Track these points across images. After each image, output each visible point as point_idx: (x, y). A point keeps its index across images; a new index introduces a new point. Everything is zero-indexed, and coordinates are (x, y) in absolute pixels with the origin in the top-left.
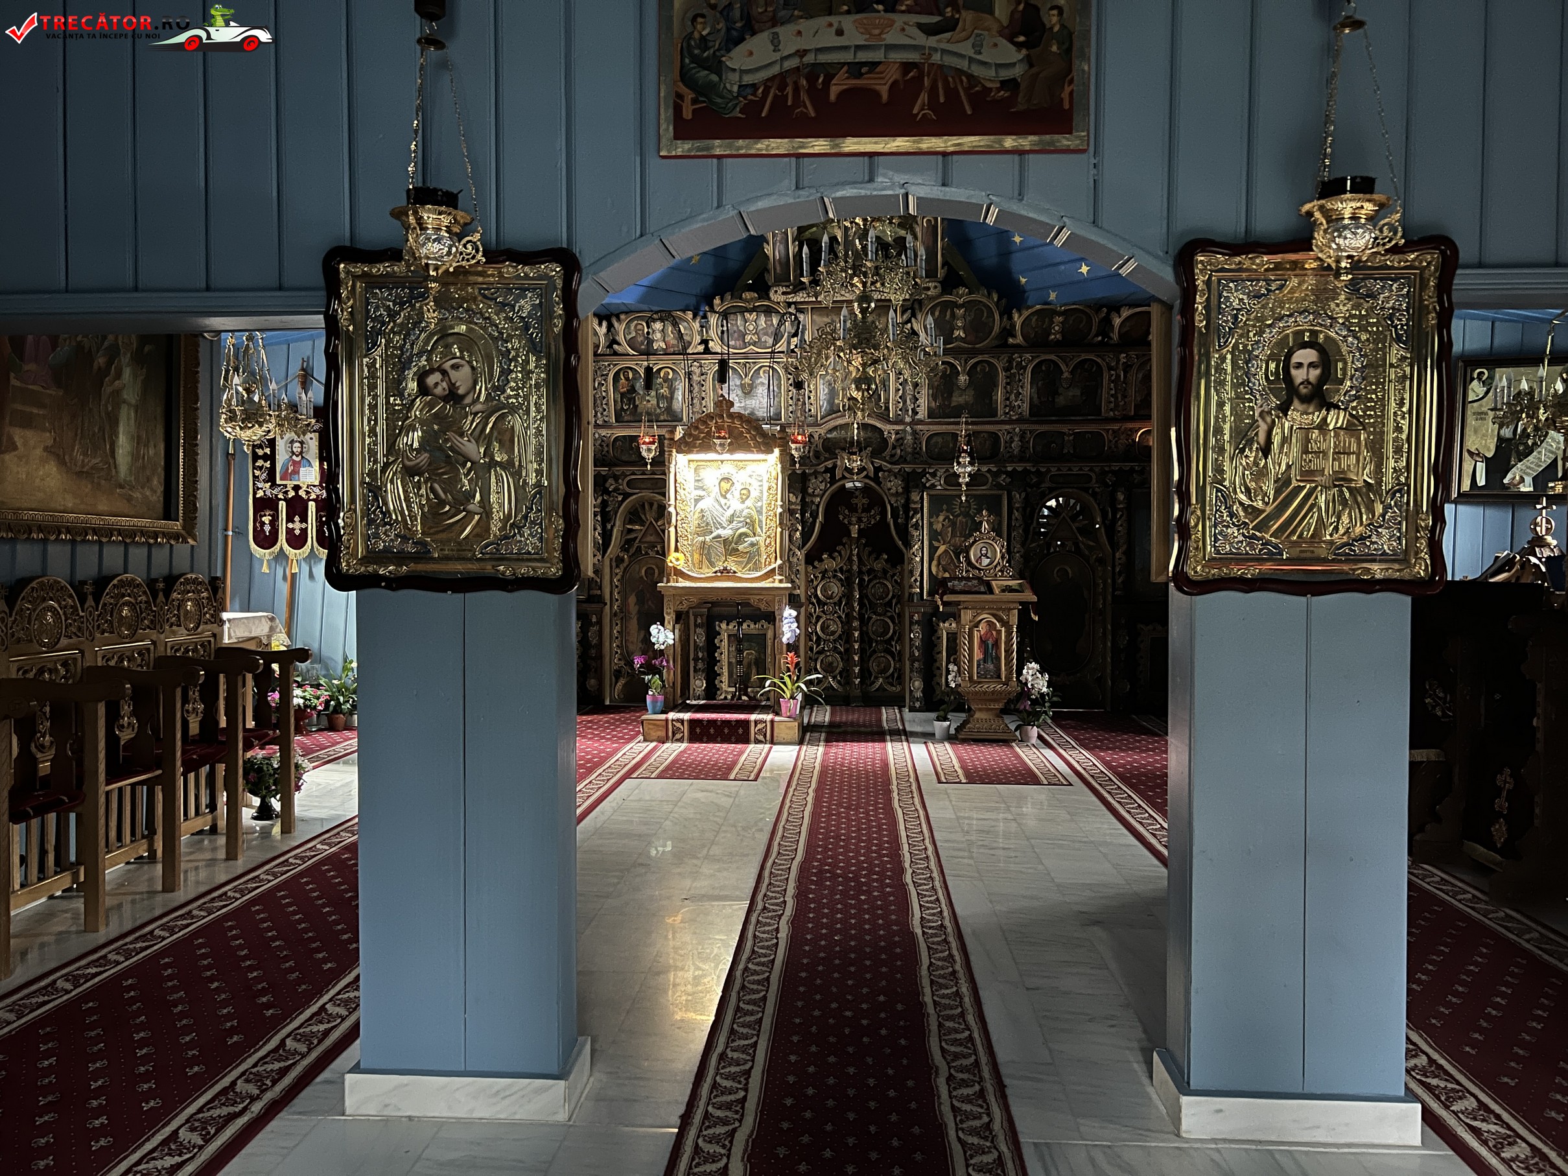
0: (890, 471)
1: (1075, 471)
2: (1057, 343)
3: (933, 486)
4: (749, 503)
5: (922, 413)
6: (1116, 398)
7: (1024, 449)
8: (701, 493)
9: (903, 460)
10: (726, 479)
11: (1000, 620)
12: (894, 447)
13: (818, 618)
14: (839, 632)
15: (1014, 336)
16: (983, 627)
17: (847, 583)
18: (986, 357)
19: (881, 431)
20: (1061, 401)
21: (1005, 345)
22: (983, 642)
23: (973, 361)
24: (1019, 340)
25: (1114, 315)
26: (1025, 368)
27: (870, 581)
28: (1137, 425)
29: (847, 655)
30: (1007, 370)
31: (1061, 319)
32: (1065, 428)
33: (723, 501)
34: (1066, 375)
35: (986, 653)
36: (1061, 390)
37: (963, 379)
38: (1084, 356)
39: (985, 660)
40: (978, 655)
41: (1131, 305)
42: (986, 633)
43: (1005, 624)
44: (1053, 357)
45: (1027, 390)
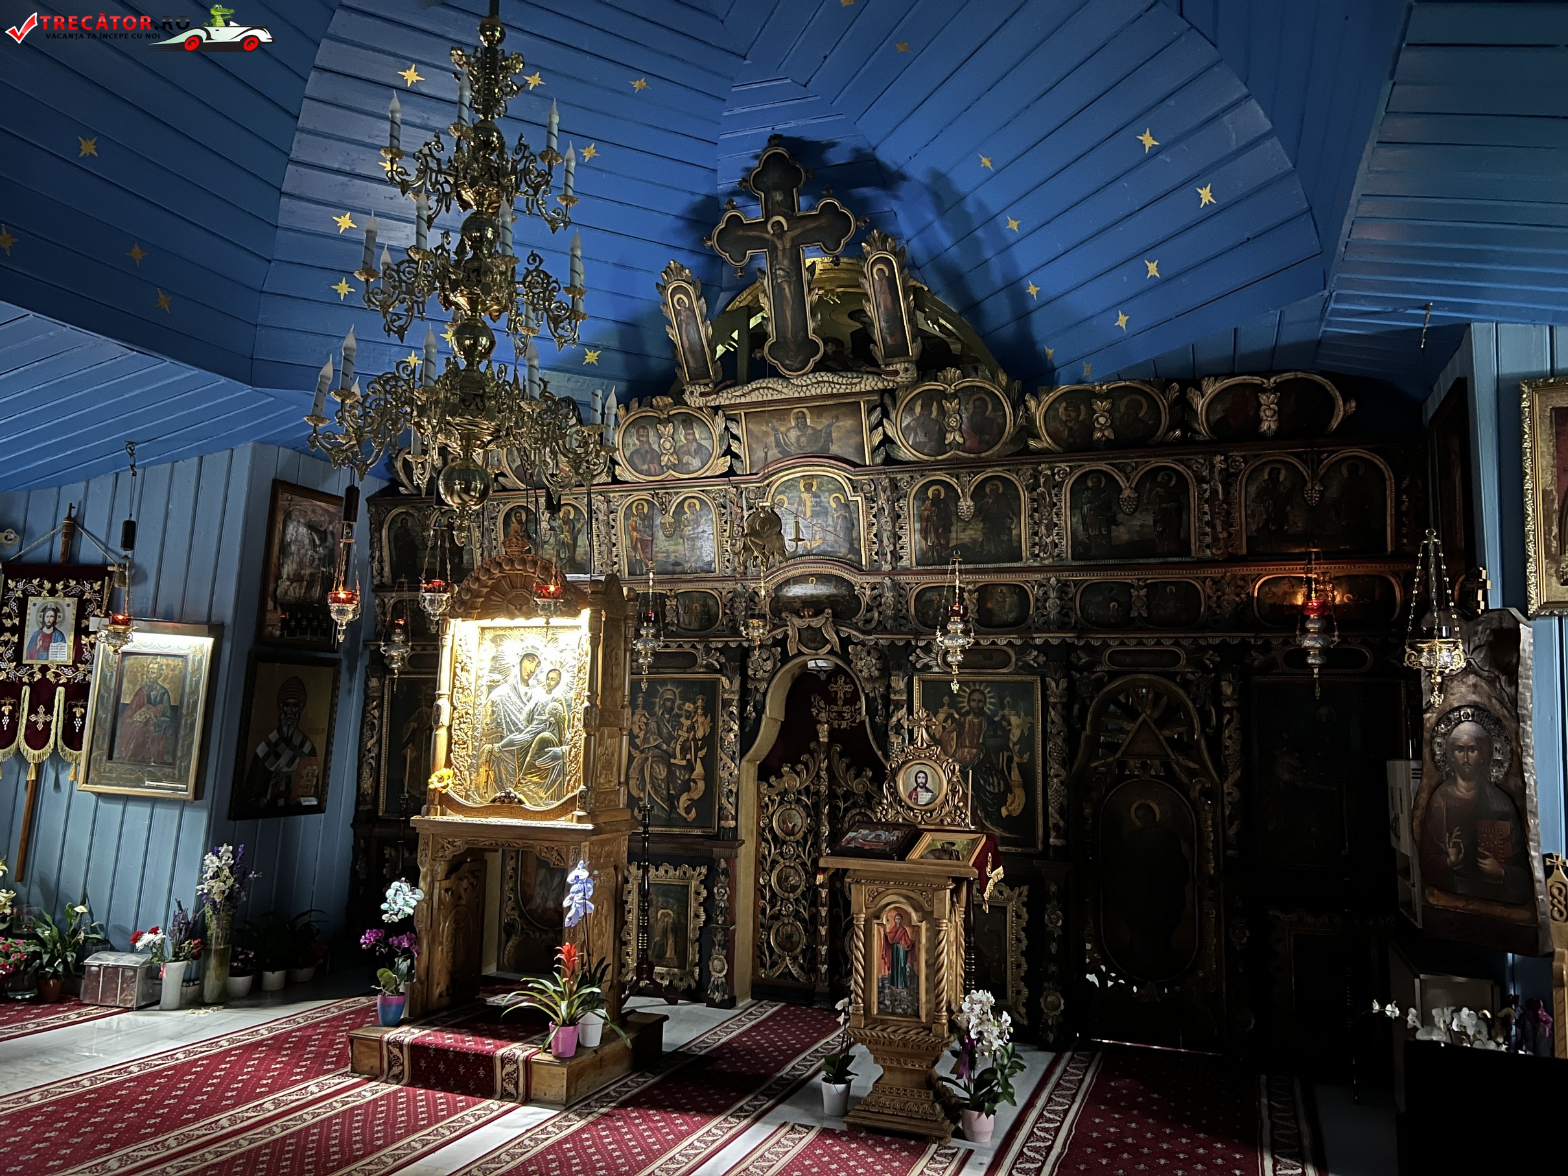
0: (863, 643)
1: (1150, 644)
2: (1109, 444)
3: (927, 667)
4: (558, 693)
5: (908, 559)
6: (1213, 527)
7: (1064, 611)
8: (496, 677)
9: (881, 628)
10: (530, 656)
11: (918, 908)
12: (869, 609)
13: (774, 862)
14: (802, 888)
15: (1037, 437)
16: (888, 920)
17: (813, 812)
18: (998, 471)
19: (850, 586)
20: (1122, 534)
21: (1026, 451)
22: (889, 945)
23: (980, 477)
24: (1046, 442)
25: (1192, 393)
26: (1059, 485)
27: (847, 810)
28: (1253, 570)
29: (811, 924)
30: (1032, 489)
31: (1106, 405)
32: (1129, 577)
33: (523, 689)
34: (1127, 493)
35: (894, 964)
36: (1120, 517)
37: (966, 505)
38: (1155, 463)
39: (893, 980)
40: (880, 969)
41: (1217, 377)
42: (895, 930)
43: (927, 915)
44: (1103, 466)
45: (1066, 520)
